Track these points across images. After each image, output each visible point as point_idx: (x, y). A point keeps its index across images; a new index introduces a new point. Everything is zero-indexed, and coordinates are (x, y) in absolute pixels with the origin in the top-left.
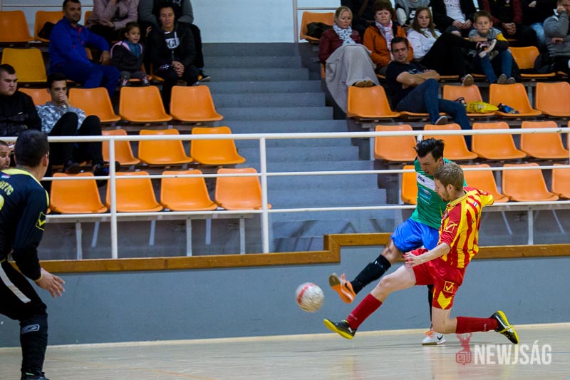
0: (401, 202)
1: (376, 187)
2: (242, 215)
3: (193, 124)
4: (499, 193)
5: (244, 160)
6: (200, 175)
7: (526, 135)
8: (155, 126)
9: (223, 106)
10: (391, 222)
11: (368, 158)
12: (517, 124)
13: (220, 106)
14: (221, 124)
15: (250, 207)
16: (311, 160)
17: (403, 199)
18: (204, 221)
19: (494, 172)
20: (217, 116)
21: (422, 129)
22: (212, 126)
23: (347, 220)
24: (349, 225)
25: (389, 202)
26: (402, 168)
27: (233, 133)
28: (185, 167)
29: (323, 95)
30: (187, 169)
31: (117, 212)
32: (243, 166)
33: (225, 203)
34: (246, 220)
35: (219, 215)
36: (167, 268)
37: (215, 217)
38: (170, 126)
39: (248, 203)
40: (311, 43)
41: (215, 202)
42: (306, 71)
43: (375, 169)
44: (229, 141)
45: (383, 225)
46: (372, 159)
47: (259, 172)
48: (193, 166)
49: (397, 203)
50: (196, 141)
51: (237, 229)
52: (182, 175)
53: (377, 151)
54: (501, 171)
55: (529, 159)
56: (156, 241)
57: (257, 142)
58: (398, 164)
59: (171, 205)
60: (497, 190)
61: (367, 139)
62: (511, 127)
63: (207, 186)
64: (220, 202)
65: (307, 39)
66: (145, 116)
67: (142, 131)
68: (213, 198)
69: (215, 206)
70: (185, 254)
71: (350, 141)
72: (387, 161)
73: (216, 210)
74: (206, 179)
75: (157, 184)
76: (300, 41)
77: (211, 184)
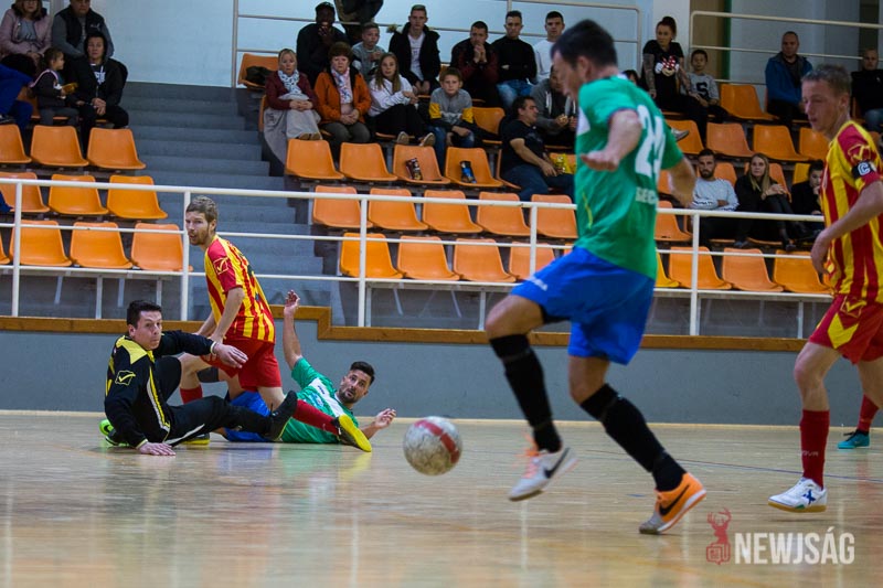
0: (339, 273)
1: (312, 255)
2: (160, 277)
3: (112, 171)
4: (450, 270)
5: (166, 215)
6: (115, 229)
7: (483, 206)
8: (69, 171)
9: (147, 154)
10: (326, 295)
11: (305, 221)
12: (474, 194)
13: (142, 154)
14: (143, 173)
15: (169, 269)
16: (241, 220)
17: (341, 270)
18: (118, 280)
19: (445, 246)
20: (138, 164)
21: (368, 193)
22: (133, 175)
23: (277, 290)
25: (325, 273)
26: (342, 236)
27: (155, 184)
28: (99, 219)
29: (259, 149)
30: (102, 221)
31: (20, 265)
32: (164, 221)
33: (141, 263)
34: (164, 281)
35: (134, 274)
36: (72, 330)
37: (129, 277)
38: (87, 172)
39: (168, 263)
40: (250, 90)
41: (131, 260)
42: (241, 121)
43: (312, 234)
44: (150, 193)
45: (317, 297)
46: (310, 223)
47: (182, 229)
48: (109, 218)
49: (334, 274)
50: (113, 190)
52: (95, 227)
53: (317, 214)
54: (454, 246)
55: (486, 234)
56: (62, 299)
57: (182, 195)
58: (339, 231)
59: (81, 261)
60: (448, 267)
61: (305, 201)
62: (467, 197)
63: (123, 242)
64: (136, 260)
65: (245, 84)
66: (58, 159)
67: (55, 176)
68: (128, 256)
69: (130, 265)
70: (94, 317)
71: (286, 201)
72: (326, 227)
73: (131, 269)
74: (121, 233)
75: (67, 235)
76: (238, 86)
77: (127, 240)
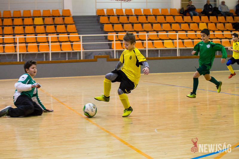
0: (112, 49)
2: (78, 52)
24: (100, 53)
26: (112, 42)
31: (51, 51)
35: (73, 52)
36: (61, 62)
45: (108, 53)
47: (80, 43)
51: (77, 54)
53: (108, 38)
59: (63, 50)
68: (72, 48)
70: (66, 59)
72: (110, 40)
77: (72, 45)
